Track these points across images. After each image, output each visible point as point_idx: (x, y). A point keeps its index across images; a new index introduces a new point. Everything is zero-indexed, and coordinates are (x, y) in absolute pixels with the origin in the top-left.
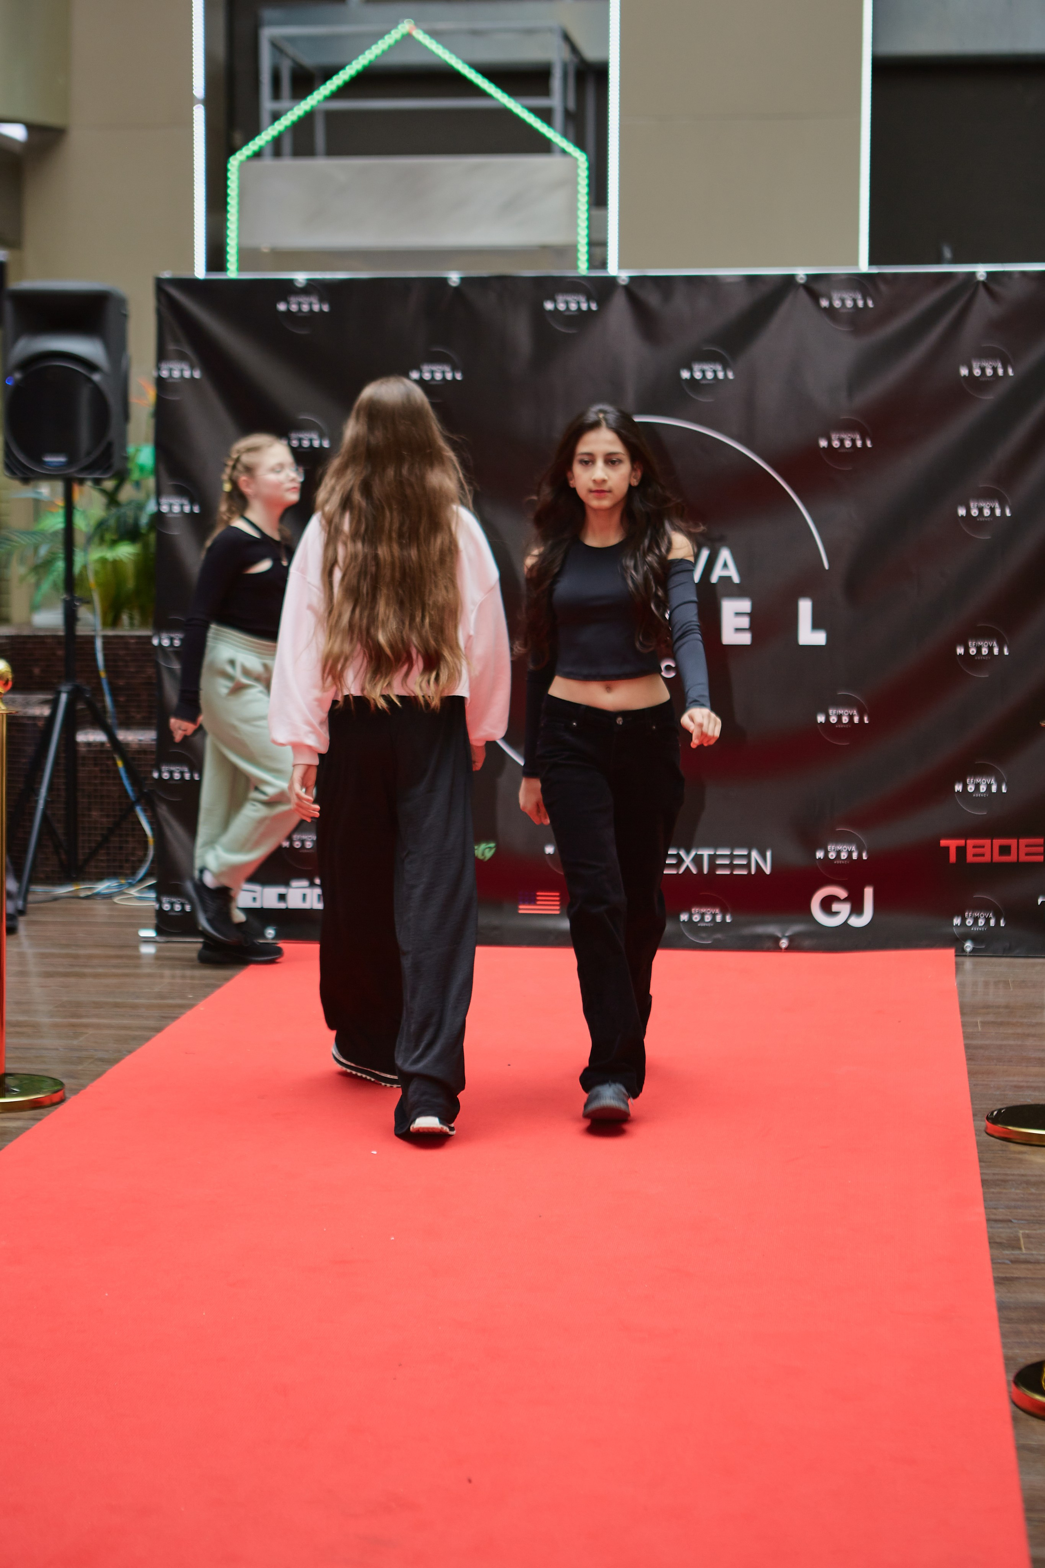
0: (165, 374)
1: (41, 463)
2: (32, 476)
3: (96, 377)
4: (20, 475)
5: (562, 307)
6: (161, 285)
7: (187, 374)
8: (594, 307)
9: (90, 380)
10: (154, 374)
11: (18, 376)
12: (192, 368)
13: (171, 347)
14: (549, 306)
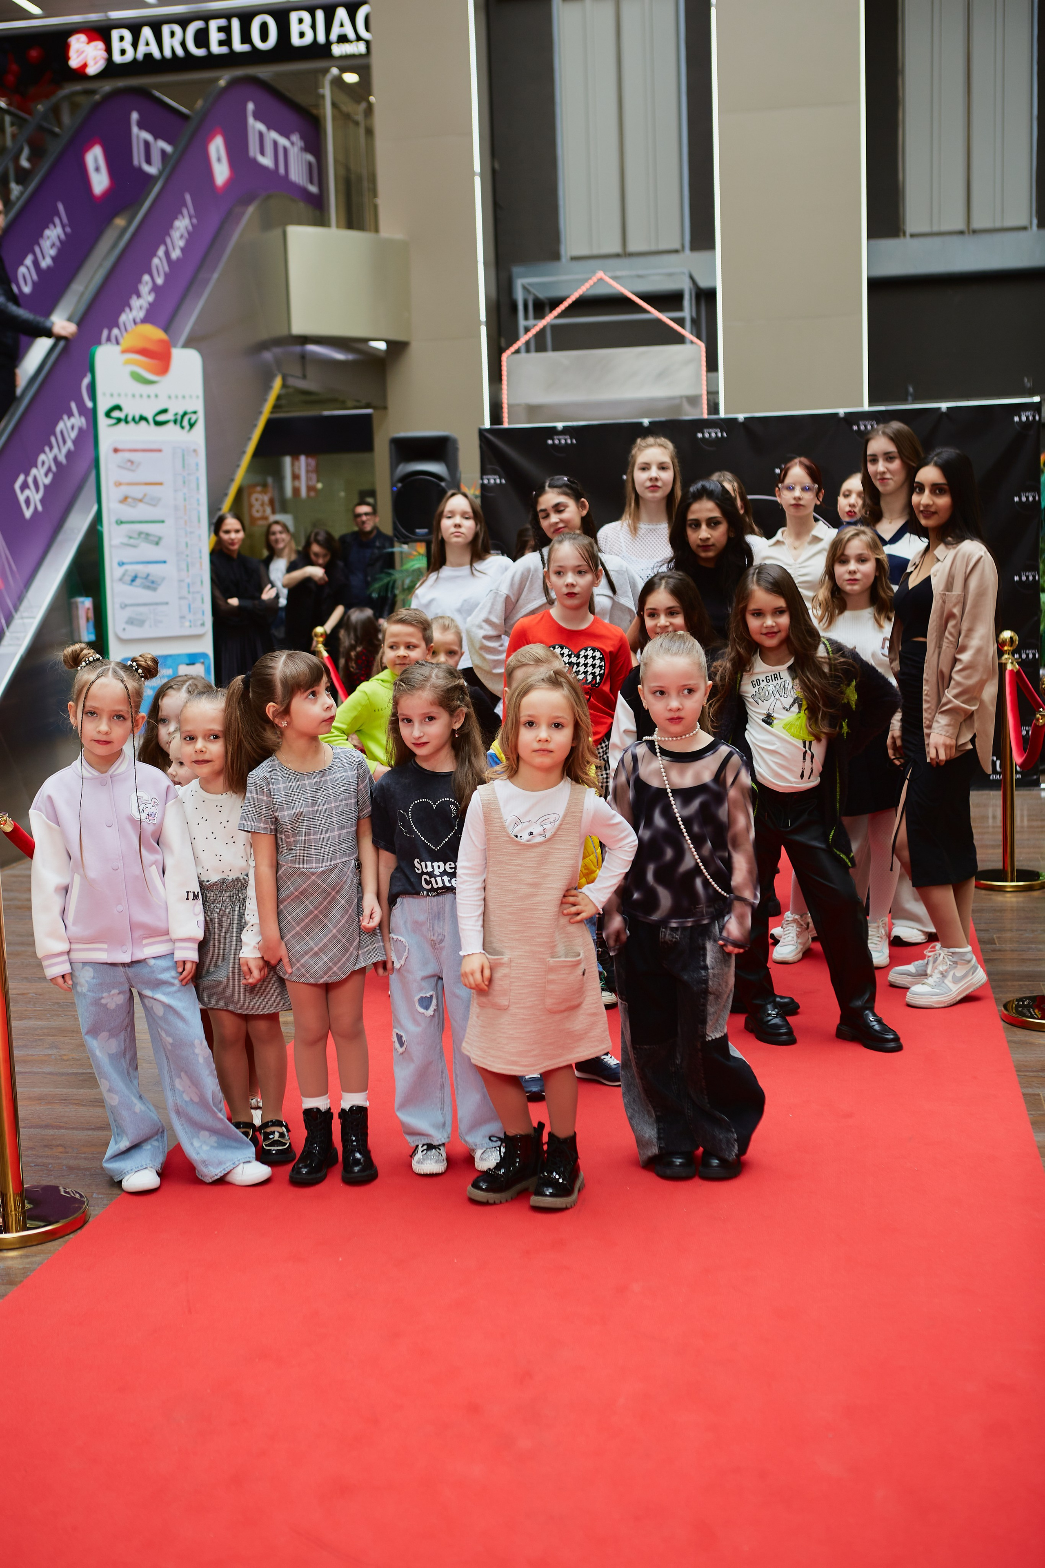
0: (486, 481)
1: (414, 533)
2: (409, 540)
3: (443, 484)
4: (403, 540)
5: (707, 435)
6: (482, 433)
7: (498, 481)
8: (725, 435)
9: (439, 486)
10: (481, 482)
11: (400, 485)
12: (500, 479)
13: (489, 467)
14: (700, 435)
